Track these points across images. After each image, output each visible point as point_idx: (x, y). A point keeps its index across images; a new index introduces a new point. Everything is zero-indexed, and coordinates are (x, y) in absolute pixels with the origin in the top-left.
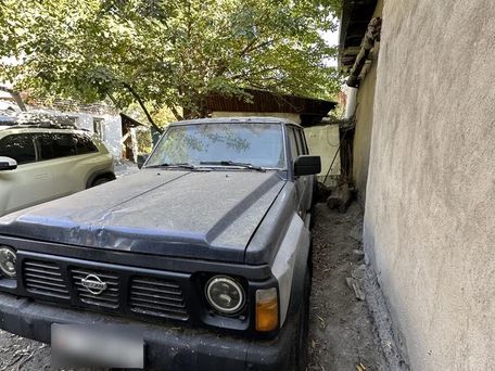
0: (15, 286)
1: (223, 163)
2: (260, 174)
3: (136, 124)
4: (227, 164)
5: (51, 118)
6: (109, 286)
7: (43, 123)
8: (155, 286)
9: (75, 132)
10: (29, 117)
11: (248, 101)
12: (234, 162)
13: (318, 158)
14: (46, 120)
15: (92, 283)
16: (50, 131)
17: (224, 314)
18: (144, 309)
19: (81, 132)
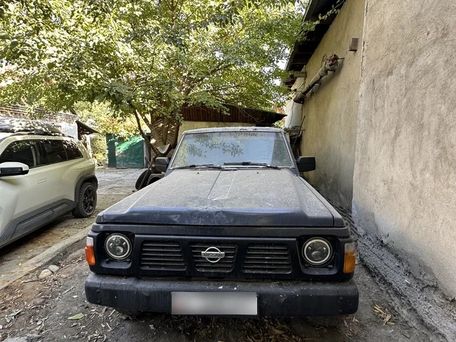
0: (129, 266)
1: (244, 164)
2: (277, 171)
3: (91, 131)
4: (247, 164)
5: (42, 126)
6: (226, 254)
7: (37, 130)
8: (265, 250)
9: (65, 139)
10: (24, 124)
11: (225, 113)
12: (252, 162)
13: (314, 159)
14: (39, 128)
15: (212, 254)
16: (46, 138)
17: (315, 266)
18: (254, 269)
19: (69, 139)
